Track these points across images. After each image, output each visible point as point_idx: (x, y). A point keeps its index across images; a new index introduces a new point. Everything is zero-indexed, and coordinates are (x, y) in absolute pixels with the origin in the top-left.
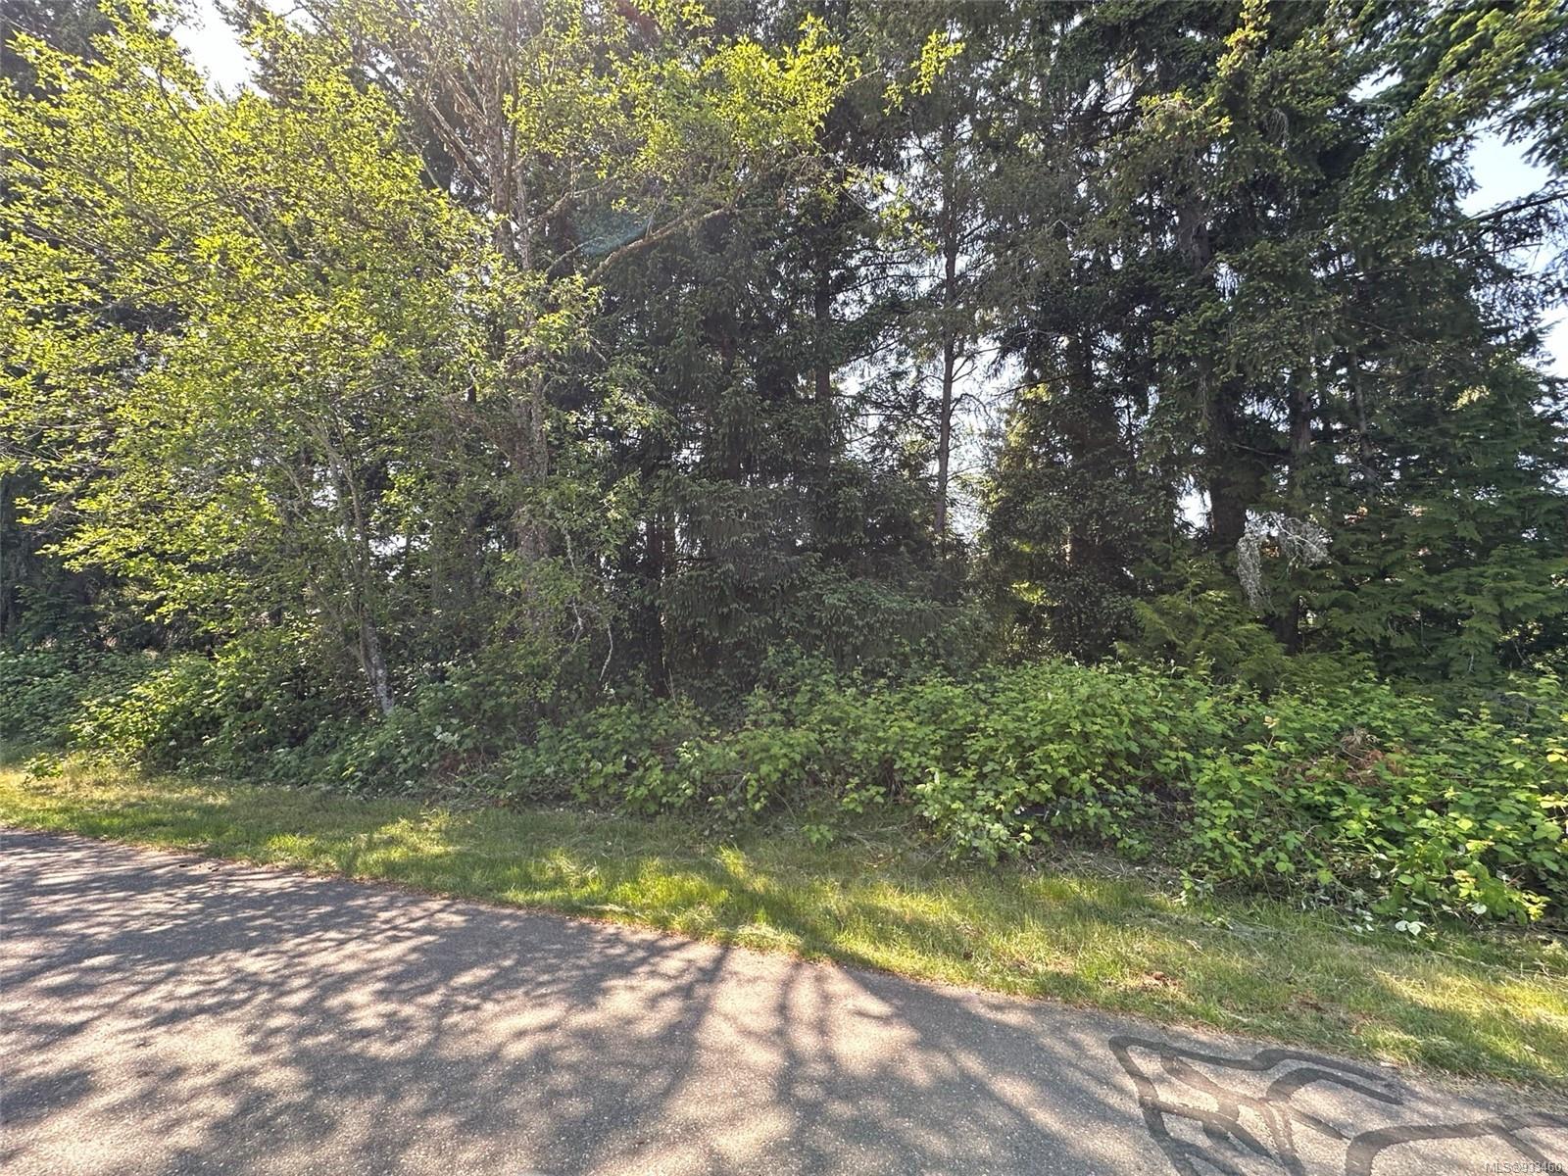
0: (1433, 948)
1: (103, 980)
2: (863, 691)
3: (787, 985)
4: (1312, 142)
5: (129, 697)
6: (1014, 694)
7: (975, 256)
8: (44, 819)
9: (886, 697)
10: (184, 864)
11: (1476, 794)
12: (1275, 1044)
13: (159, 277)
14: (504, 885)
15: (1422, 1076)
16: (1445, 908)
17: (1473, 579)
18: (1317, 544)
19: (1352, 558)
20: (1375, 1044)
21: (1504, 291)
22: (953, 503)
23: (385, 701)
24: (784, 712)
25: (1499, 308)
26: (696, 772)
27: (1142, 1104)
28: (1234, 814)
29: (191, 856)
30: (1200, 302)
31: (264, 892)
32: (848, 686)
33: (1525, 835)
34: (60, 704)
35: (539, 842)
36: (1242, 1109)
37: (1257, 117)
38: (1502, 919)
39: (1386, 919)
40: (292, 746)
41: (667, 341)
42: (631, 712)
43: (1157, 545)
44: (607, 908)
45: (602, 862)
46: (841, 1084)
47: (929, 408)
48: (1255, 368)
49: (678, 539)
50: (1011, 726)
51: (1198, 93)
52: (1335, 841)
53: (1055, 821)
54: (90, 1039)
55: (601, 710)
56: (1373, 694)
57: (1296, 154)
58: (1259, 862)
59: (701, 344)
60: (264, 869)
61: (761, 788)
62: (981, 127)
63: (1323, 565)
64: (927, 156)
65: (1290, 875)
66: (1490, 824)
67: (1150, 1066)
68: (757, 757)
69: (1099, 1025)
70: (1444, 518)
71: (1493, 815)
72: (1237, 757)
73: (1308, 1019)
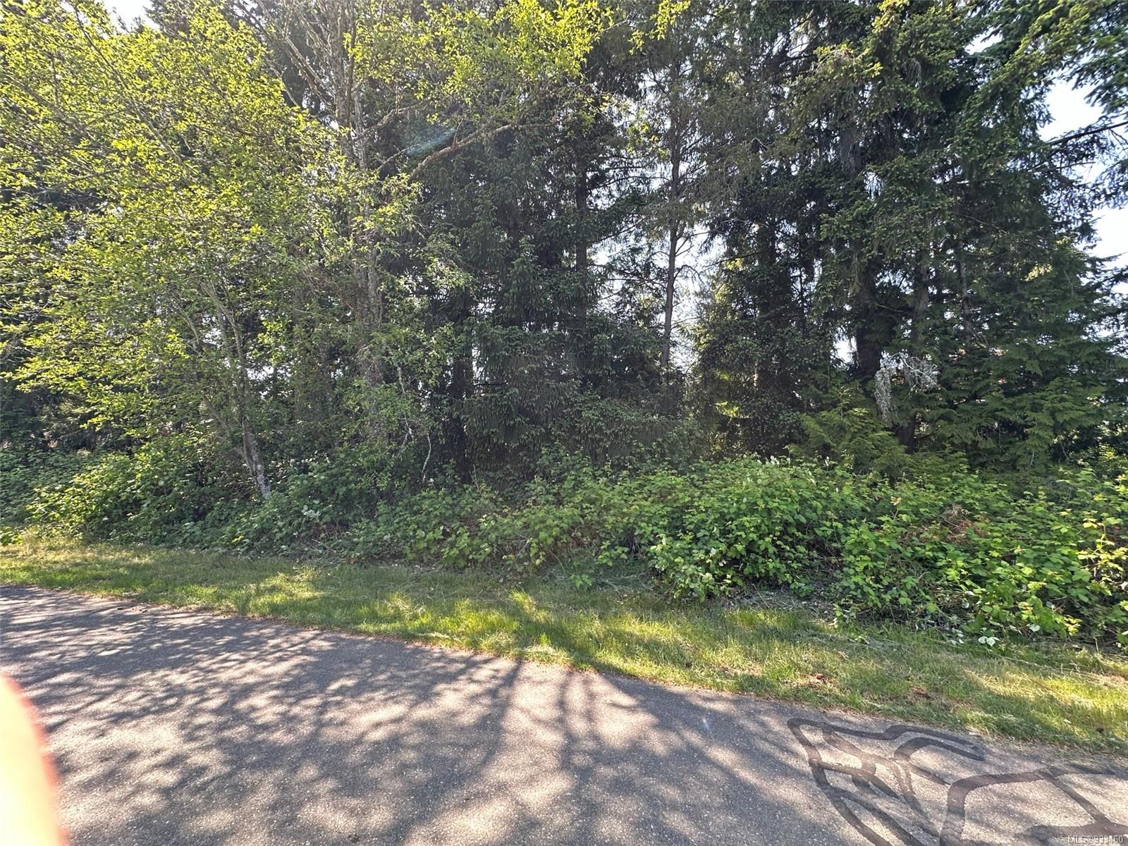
0: (1003, 654)
1: (67, 693)
2: (611, 481)
3: (564, 686)
4: (938, 84)
5: (71, 485)
6: (718, 482)
7: (693, 163)
8: (12, 575)
9: (628, 484)
10: (121, 607)
11: (1035, 550)
12: (899, 722)
13: (82, 169)
14: (358, 620)
15: (997, 741)
16: (1012, 627)
17: (1037, 401)
18: (930, 377)
19: (954, 385)
20: (966, 721)
21: (1066, 197)
22: (675, 345)
23: (263, 487)
24: (555, 494)
25: (1062, 208)
26: (493, 536)
27: (811, 764)
28: (871, 565)
29: (126, 601)
30: (854, 200)
31: (183, 626)
32: (600, 476)
33: (1067, 577)
34: (18, 490)
35: (382, 588)
36: (878, 766)
37: (899, 65)
38: (1049, 634)
39: (972, 635)
40: (195, 520)
41: (468, 224)
42: (445, 495)
43: (819, 375)
44: (433, 635)
45: (428, 603)
46: (603, 754)
47: (658, 275)
48: (891, 248)
49: (475, 369)
50: (716, 505)
51: (858, 46)
52: (938, 583)
53: (747, 570)
54: (61, 736)
55: (424, 494)
56: (965, 481)
57: (927, 93)
58: (888, 597)
59: (494, 227)
60: (181, 609)
61: (541, 549)
62: (698, 66)
63: (934, 390)
64: (659, 87)
65: (908, 606)
66: (1044, 570)
67: (816, 737)
68: (537, 528)
69: (780, 712)
70: (1018, 358)
71: (1046, 564)
72: (873, 525)
73: (920, 705)
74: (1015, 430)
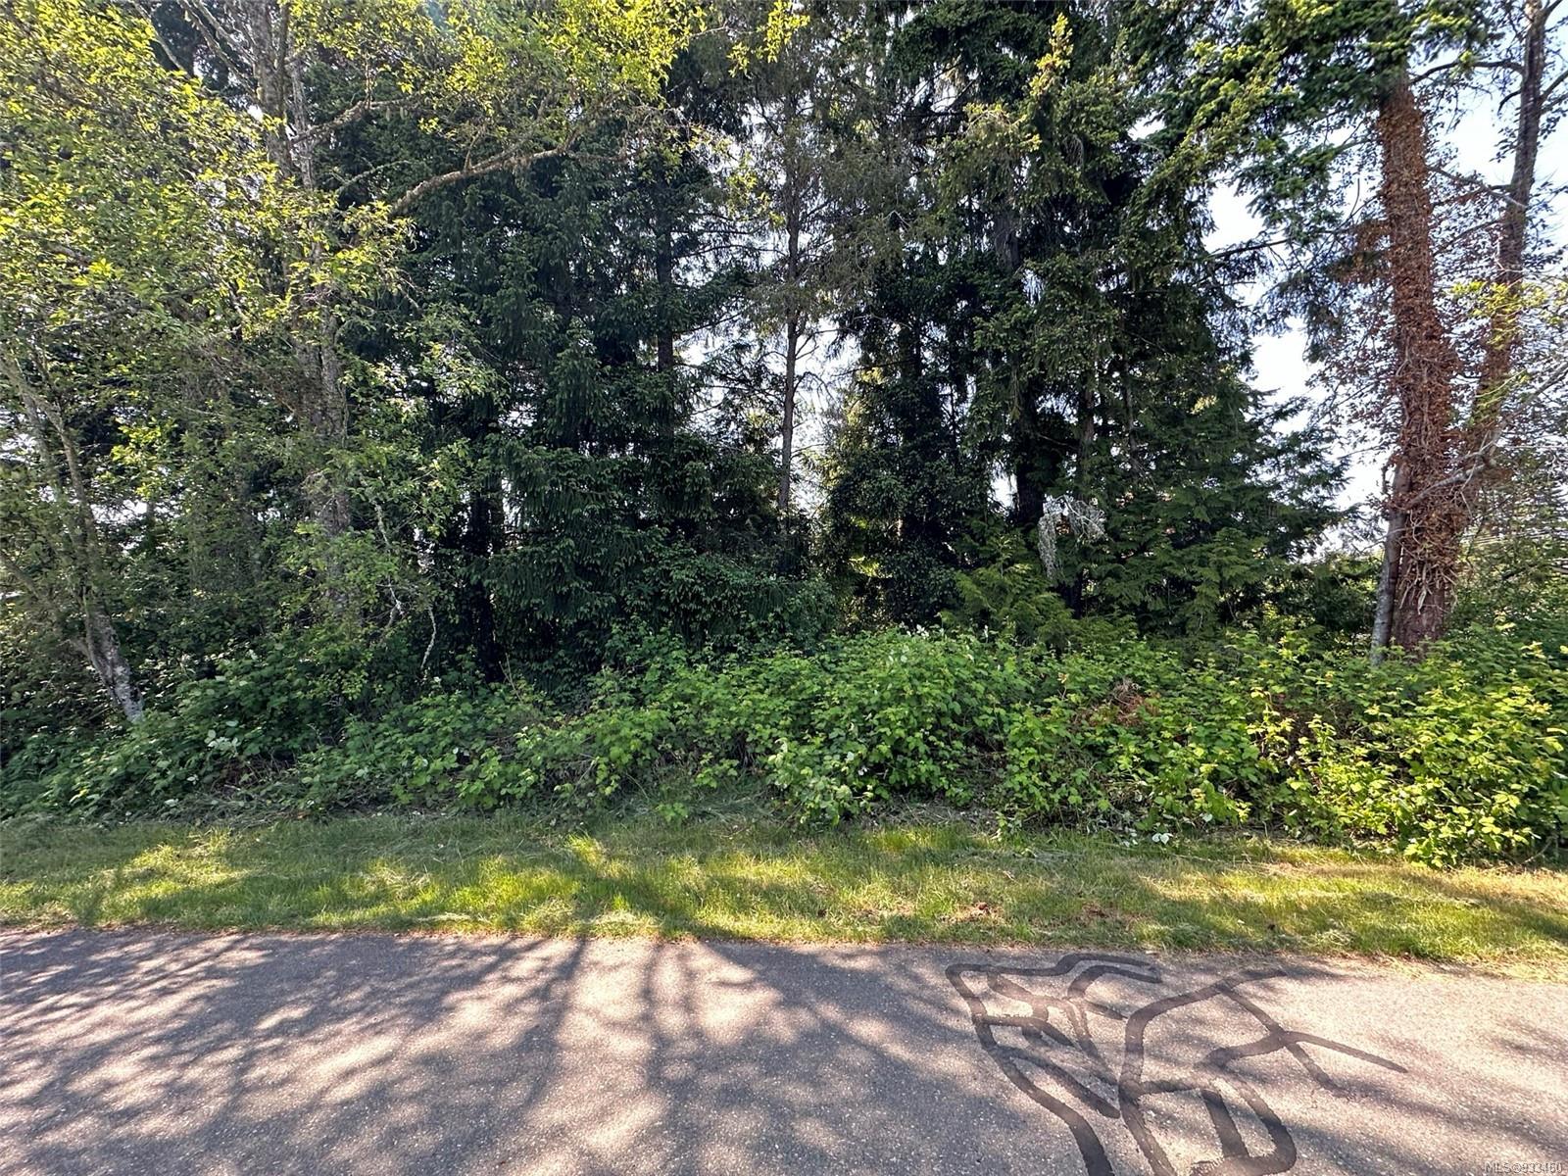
0: (1178, 852)
2: (713, 668)
3: (650, 968)
6: (855, 663)
7: (816, 235)
9: (737, 672)
11: (1206, 727)
12: (1072, 950)
14: (312, 910)
15: (1174, 956)
16: (1185, 819)
17: (1204, 554)
18: (1097, 526)
19: (1121, 535)
20: (1142, 937)
21: (1230, 317)
22: (796, 479)
23: (128, 704)
24: (632, 691)
25: (1225, 332)
26: (538, 758)
27: (975, 1020)
28: (1037, 758)
30: (1012, 303)
32: (698, 662)
33: (1237, 756)
35: (354, 854)
36: (1051, 1010)
37: (1060, 140)
38: (1221, 823)
39: (1146, 833)
42: (460, 701)
43: (975, 522)
44: (443, 917)
45: (435, 869)
46: (711, 1057)
47: (772, 383)
48: (1053, 366)
49: (506, 509)
50: (853, 695)
51: (1014, 110)
52: (1110, 774)
53: (894, 778)
55: (425, 700)
56: (1135, 649)
57: (1091, 179)
58: (1056, 797)
59: (532, 299)
61: (612, 772)
62: (822, 104)
63: (1101, 541)
64: (769, 127)
65: (1079, 806)
66: (1215, 750)
67: (977, 985)
68: (606, 741)
69: (937, 959)
70: (1185, 503)
71: (1217, 743)
72: (1040, 709)
73: (1094, 925)
74: (1183, 588)
